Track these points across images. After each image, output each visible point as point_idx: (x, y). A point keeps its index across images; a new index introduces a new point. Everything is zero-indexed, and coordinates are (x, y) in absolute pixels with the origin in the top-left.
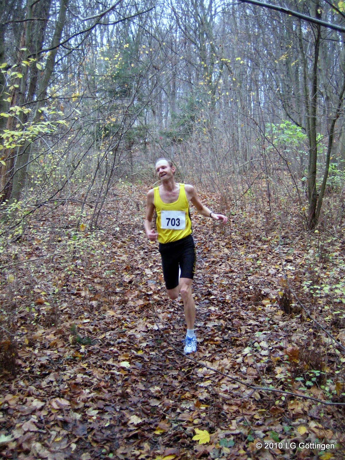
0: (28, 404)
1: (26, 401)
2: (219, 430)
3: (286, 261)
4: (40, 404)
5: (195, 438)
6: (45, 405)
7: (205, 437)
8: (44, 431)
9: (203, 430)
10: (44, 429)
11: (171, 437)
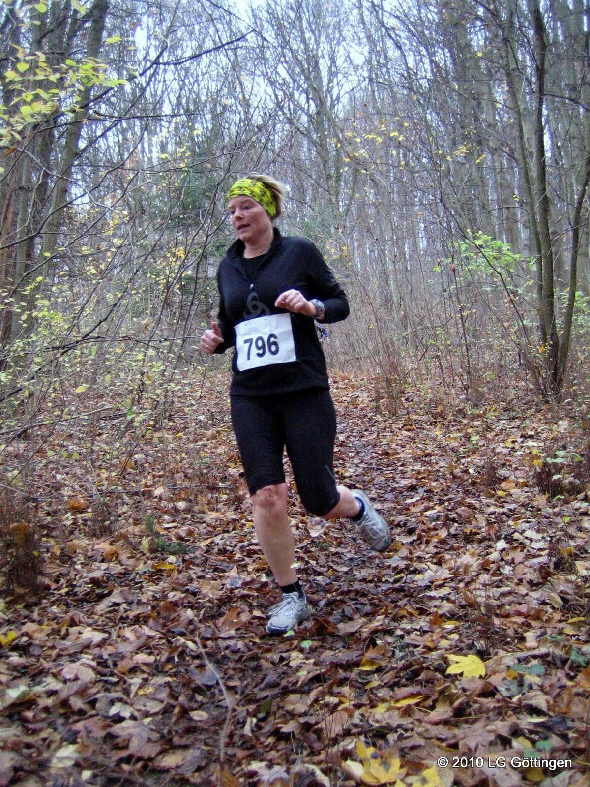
0: (70, 637)
1: (67, 634)
2: (501, 653)
3: (522, 436)
4: (98, 637)
5: (452, 670)
6: (109, 638)
7: (473, 667)
8: (115, 679)
9: (466, 655)
10: (112, 675)
11: (397, 673)
